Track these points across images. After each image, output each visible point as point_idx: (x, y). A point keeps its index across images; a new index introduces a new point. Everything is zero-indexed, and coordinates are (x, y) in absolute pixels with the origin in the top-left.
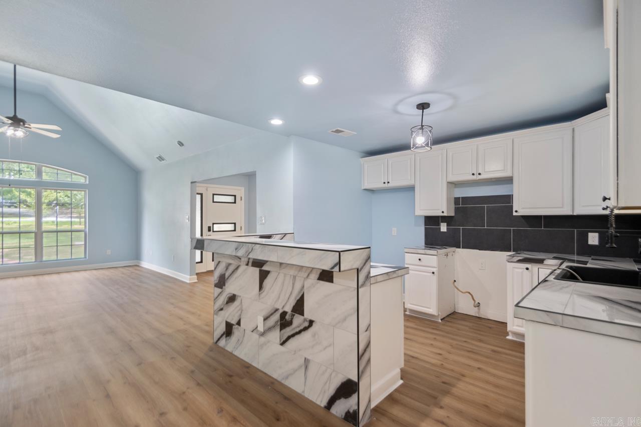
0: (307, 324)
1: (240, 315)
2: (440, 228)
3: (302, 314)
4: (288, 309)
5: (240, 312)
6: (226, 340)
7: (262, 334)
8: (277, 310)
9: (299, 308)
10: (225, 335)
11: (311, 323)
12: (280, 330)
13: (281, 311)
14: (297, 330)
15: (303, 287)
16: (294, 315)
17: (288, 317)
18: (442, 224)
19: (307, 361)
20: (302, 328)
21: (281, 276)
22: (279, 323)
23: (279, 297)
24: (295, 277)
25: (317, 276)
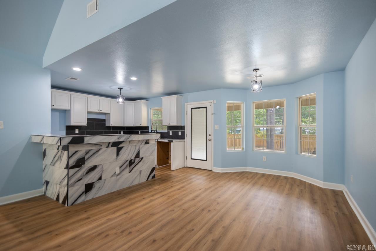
0: (140, 160)
1: (101, 174)
2: (75, 132)
3: (139, 157)
4: (133, 158)
5: (101, 172)
6: (85, 196)
7: (119, 174)
8: (127, 161)
9: (138, 155)
10: (85, 193)
11: (142, 158)
12: (129, 167)
13: (129, 160)
14: (137, 163)
15: (139, 148)
16: (135, 159)
17: (132, 161)
18: (76, 129)
19: (140, 171)
20: (139, 162)
21: (130, 147)
22: (128, 165)
23: (129, 155)
24: (136, 146)
25: (144, 143)
